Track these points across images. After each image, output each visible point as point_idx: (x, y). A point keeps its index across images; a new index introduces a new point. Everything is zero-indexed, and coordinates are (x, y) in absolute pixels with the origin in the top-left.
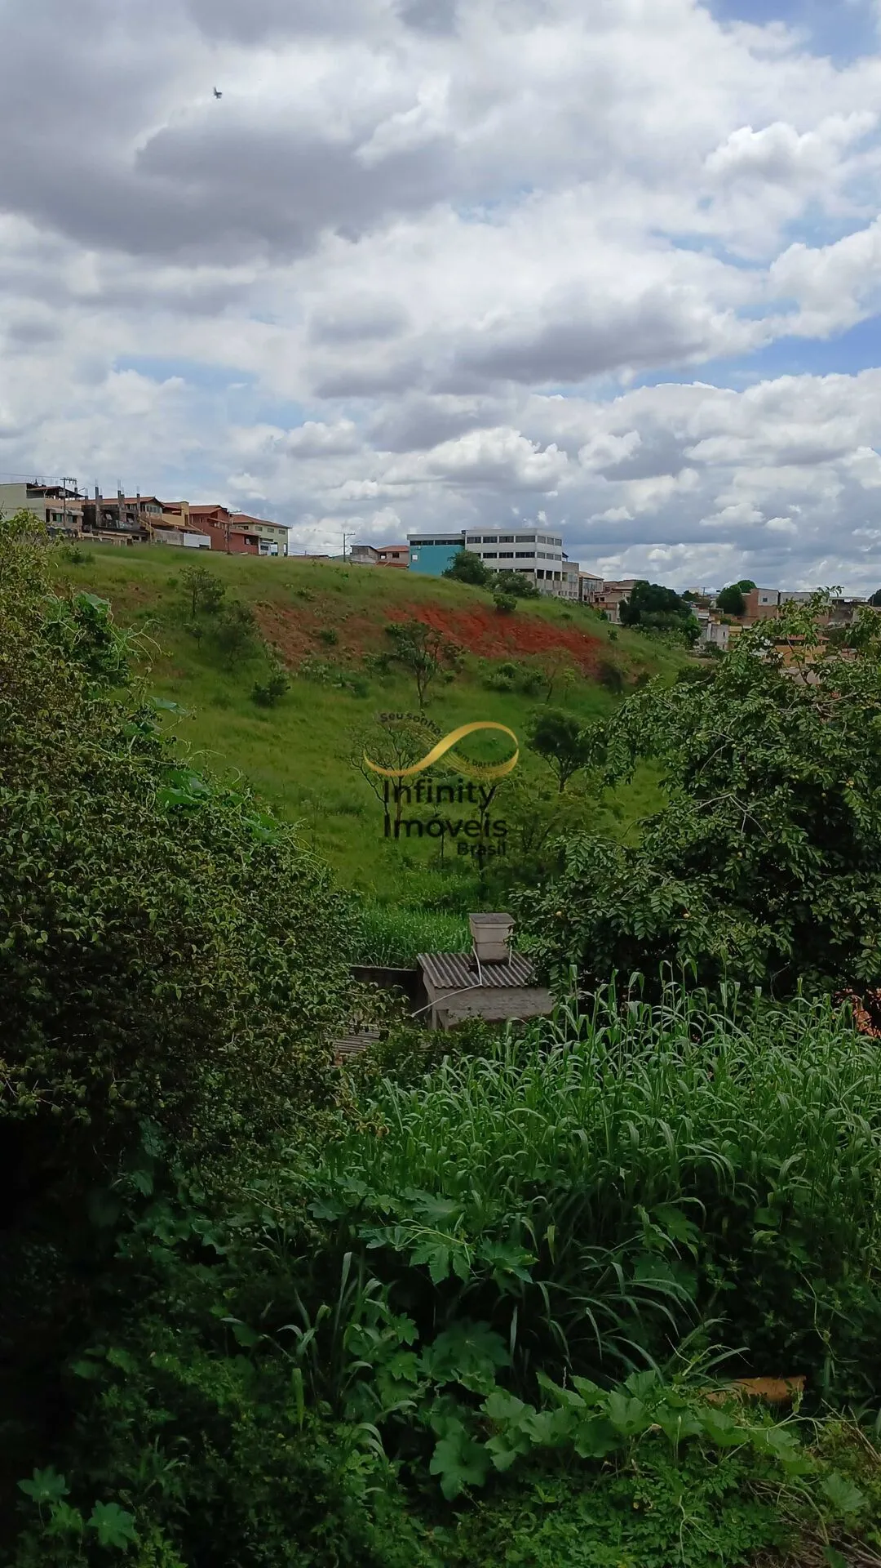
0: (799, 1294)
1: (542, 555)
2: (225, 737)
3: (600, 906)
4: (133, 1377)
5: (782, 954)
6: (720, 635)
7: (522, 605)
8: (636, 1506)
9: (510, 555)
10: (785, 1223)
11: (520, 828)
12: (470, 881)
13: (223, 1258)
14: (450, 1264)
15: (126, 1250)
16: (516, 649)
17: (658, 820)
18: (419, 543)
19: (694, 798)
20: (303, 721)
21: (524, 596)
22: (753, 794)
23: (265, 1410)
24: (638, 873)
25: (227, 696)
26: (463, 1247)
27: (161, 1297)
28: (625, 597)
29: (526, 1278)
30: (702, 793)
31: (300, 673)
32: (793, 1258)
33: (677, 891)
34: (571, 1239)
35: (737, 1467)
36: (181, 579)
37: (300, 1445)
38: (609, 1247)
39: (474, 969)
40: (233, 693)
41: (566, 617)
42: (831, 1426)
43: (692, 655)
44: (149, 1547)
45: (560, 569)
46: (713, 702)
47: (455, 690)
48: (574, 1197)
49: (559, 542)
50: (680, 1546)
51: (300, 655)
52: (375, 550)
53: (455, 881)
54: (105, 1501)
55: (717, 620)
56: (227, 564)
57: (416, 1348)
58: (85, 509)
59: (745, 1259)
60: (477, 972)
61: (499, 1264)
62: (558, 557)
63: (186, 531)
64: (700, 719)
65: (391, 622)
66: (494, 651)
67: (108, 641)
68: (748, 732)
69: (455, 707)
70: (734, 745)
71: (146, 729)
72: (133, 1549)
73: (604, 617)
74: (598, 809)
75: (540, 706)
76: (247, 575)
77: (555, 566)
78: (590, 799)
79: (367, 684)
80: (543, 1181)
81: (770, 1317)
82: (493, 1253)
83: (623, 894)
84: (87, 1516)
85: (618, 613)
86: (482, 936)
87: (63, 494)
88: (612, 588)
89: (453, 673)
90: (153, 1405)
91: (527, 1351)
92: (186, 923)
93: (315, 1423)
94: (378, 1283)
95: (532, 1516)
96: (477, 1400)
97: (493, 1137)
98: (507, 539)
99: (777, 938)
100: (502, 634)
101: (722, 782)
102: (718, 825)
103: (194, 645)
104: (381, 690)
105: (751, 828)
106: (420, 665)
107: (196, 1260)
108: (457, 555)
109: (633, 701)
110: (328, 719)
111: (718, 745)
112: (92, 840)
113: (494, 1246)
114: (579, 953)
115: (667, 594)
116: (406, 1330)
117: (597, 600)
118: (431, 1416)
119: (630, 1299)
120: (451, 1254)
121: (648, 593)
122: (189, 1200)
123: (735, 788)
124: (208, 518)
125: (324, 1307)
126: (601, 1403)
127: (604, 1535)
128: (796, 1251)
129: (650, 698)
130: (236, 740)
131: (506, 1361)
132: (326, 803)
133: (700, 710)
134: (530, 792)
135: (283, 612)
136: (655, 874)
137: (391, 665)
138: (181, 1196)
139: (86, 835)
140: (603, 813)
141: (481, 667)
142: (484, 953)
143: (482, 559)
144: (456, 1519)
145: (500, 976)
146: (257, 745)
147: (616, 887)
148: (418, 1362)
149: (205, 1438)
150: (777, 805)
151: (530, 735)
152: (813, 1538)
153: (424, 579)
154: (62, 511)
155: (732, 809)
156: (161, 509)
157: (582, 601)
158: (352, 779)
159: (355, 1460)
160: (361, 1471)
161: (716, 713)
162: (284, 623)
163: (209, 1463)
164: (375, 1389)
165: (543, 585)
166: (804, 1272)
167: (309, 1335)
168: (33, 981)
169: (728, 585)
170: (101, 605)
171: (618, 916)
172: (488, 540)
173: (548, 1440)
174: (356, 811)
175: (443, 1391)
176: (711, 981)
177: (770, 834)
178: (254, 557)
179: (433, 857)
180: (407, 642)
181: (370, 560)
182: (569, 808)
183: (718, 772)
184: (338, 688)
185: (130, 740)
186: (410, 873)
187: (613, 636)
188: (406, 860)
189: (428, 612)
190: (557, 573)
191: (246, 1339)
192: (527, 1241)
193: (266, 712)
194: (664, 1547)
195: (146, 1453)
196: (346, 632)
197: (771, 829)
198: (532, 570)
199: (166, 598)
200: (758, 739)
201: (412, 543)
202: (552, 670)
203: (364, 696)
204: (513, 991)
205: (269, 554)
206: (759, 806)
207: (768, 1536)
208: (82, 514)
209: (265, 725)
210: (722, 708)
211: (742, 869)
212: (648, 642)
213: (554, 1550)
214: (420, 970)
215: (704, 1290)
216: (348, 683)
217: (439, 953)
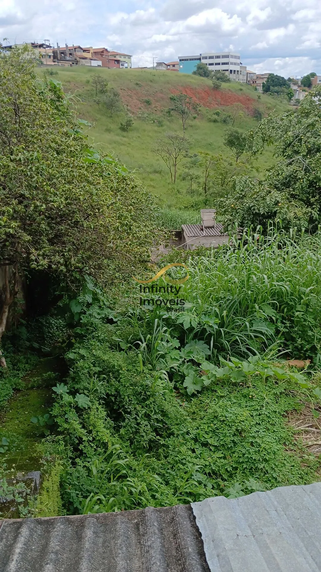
0: (310, 333)
1: (232, 64)
2: (110, 144)
3: (248, 202)
4: (88, 357)
5: (314, 218)
6: (301, 96)
7: (224, 85)
8: (250, 397)
9: (219, 64)
10: (307, 310)
11: (221, 177)
12: (201, 198)
13: (116, 322)
14: (191, 323)
15: (84, 320)
16: (221, 104)
17: (272, 169)
18: (183, 60)
19: (286, 158)
20: (139, 137)
21: (224, 81)
22: (308, 156)
23: (130, 367)
24: (263, 189)
25: (110, 128)
26: (195, 318)
27: (96, 334)
28: (264, 81)
29: (216, 327)
30: (289, 157)
31: (138, 117)
32: (309, 321)
33: (277, 195)
34: (232, 315)
35: (285, 385)
36: (91, 80)
37: (142, 377)
38: (245, 317)
39: (202, 230)
40: (112, 126)
41: (241, 90)
42: (317, 374)
43: (290, 105)
44: (94, 407)
45: (239, 69)
46: (296, 120)
47: (197, 122)
48: (233, 302)
49: (239, 58)
50: (264, 409)
51: (137, 110)
52: (166, 64)
53: (196, 199)
54: (80, 394)
55: (300, 89)
56: (109, 72)
57: (179, 349)
58: (54, 52)
59: (292, 322)
60: (203, 231)
61: (207, 323)
62: (238, 64)
63: (92, 60)
64: (290, 127)
65: (172, 94)
66: (212, 105)
67: (62, 99)
68: (308, 131)
69: (197, 129)
70: (302, 137)
71: (77, 132)
72: (89, 408)
73: (256, 89)
74: (251, 169)
75: (230, 128)
76: (116, 77)
77: (237, 68)
78: (247, 165)
79: (163, 121)
80: (223, 297)
81: (299, 340)
82: (205, 319)
83: (256, 198)
84: (74, 397)
85: (262, 87)
86: (205, 218)
87: (44, 46)
88: (259, 77)
89: (196, 115)
90: (94, 366)
91: (216, 350)
92: (93, 202)
93: (146, 371)
94: (166, 328)
95: (216, 399)
96: (199, 365)
97: (206, 283)
98: (218, 57)
99: (313, 212)
100: (215, 98)
101: (297, 153)
102: (294, 169)
103: (97, 107)
104: (168, 123)
105: (307, 170)
106: (183, 112)
107: (107, 323)
108: (198, 65)
109: (264, 120)
110: (148, 136)
111: (296, 137)
112: (59, 172)
113: (205, 317)
114: (239, 220)
115: (281, 79)
116: (176, 343)
117: (253, 82)
118: (184, 369)
119: (251, 334)
120: (191, 319)
121: (273, 79)
122: (104, 304)
123: (302, 154)
124: (101, 53)
125: (149, 336)
126: (240, 365)
127: (240, 405)
128: (310, 319)
129: (271, 119)
130: (114, 145)
131: (210, 353)
132: (148, 170)
133: (290, 123)
134: (225, 163)
135: (130, 92)
136: (269, 189)
137: (172, 112)
138: (101, 303)
139: (56, 170)
140: (252, 170)
141: (207, 112)
142: (206, 224)
143: (208, 66)
144: (191, 400)
145: (211, 232)
146: (122, 147)
147: (254, 194)
148: (180, 353)
149: (111, 375)
150: (317, 160)
151: (225, 140)
152: (309, 407)
153: (185, 76)
154: (45, 54)
155: (300, 163)
156: (82, 51)
157: (248, 83)
158: (158, 160)
159: (159, 382)
160: (161, 385)
161: (296, 124)
162: (131, 97)
163: (113, 383)
164: (166, 361)
165: (232, 76)
166: (312, 326)
167: (144, 345)
168: (42, 222)
169: (305, 75)
170: (58, 84)
171: (254, 206)
172: (211, 57)
173: (222, 377)
174: (160, 172)
175: (188, 362)
176: (287, 229)
177: (314, 172)
178: (118, 69)
179: (188, 189)
180: (178, 103)
181: (163, 68)
182: (239, 169)
183: (296, 148)
184: (152, 123)
185: (71, 136)
186: (179, 196)
187: (259, 97)
188: (178, 191)
189: (187, 90)
190: (238, 71)
191: (124, 346)
192: (217, 316)
193: (125, 134)
194: (259, 409)
195: (92, 380)
196: (154, 99)
197: (314, 170)
198: (228, 70)
199: (85, 88)
200: (312, 135)
201: (180, 60)
202: (235, 112)
203: (162, 126)
204: (216, 237)
205: (124, 68)
206: (310, 161)
207: (294, 406)
208: (53, 54)
209: (125, 139)
210: (299, 122)
211: (302, 186)
212: (273, 100)
213: (223, 409)
214: (183, 230)
215: (277, 332)
216: (156, 121)
217: (190, 224)
